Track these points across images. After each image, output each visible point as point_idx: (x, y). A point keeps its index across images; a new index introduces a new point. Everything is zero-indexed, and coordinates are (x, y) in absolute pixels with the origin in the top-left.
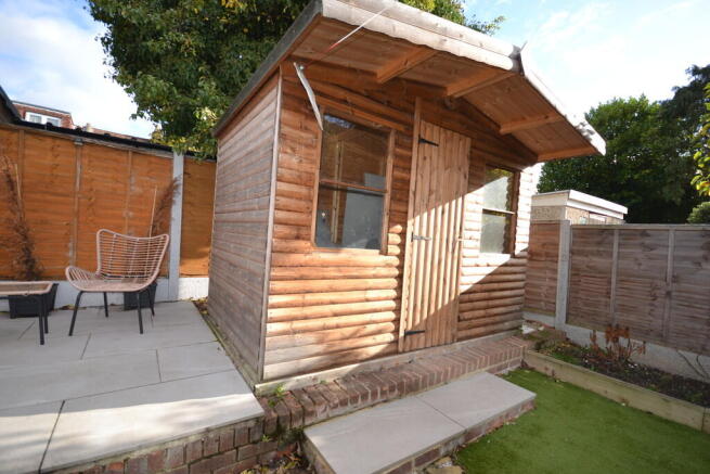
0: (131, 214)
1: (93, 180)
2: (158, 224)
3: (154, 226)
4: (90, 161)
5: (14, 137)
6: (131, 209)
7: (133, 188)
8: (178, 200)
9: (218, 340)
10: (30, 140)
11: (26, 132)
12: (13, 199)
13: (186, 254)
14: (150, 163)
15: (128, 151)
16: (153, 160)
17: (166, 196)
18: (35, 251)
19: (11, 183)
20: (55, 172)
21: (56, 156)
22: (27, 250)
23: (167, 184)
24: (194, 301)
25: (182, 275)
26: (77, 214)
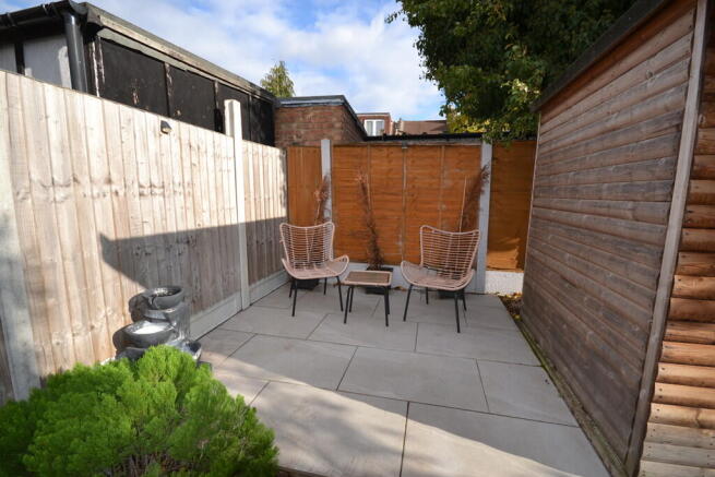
0: (444, 206)
1: (415, 178)
2: (467, 216)
3: (464, 218)
4: (413, 162)
5: (365, 151)
6: (444, 202)
7: (445, 181)
8: (487, 188)
9: (543, 366)
10: (375, 152)
11: (372, 146)
12: (366, 203)
13: (494, 245)
14: (460, 154)
15: (440, 147)
16: (463, 150)
17: (475, 186)
18: (379, 241)
19: (364, 189)
20: (390, 176)
21: (390, 162)
22: (374, 242)
23: (476, 173)
24: (501, 298)
25: (489, 268)
26: (404, 210)
